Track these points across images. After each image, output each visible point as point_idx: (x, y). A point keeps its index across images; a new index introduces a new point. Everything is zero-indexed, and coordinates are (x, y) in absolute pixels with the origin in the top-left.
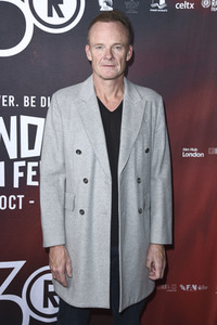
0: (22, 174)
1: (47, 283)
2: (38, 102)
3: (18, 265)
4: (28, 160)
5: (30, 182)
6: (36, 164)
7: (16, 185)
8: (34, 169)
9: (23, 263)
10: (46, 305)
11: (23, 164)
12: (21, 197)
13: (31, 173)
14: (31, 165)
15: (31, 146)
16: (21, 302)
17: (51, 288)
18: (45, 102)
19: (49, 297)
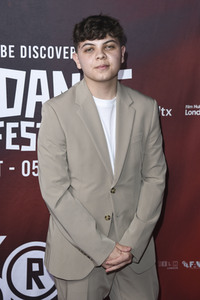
1: (30, 261)
2: (17, 52)
4: (7, 120)
5: (9, 146)
6: (16, 125)
8: (14, 130)
9: (3, 238)
10: (29, 287)
13: (10, 136)
14: (10, 126)
15: (10, 105)
17: (36, 267)
18: (25, 52)
19: (33, 277)
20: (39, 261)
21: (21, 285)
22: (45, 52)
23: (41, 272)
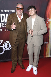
0: (1, 25)
1: (7, 44)
2: (3, 11)
3: (2, 41)
4: (2, 22)
5: (3, 26)
6: (4, 23)
9: (3, 41)
10: (7, 47)
11: (1, 23)
12: (1, 29)
15: (3, 20)
16: (3, 47)
17: (8, 45)
18: (5, 11)
22: (8, 11)
23: (9, 45)
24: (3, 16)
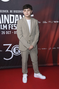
3: (10, 45)
5: (12, 29)
7: (9, 29)
8: (13, 26)
9: (11, 44)
11: (10, 25)
12: (10, 32)
13: (12, 27)
15: (12, 21)
16: (12, 52)
17: (17, 49)
18: (14, 11)
19: (17, 51)
20: (18, 48)
21: (15, 52)
22: (18, 11)
23: (18, 50)
24: (12, 17)
